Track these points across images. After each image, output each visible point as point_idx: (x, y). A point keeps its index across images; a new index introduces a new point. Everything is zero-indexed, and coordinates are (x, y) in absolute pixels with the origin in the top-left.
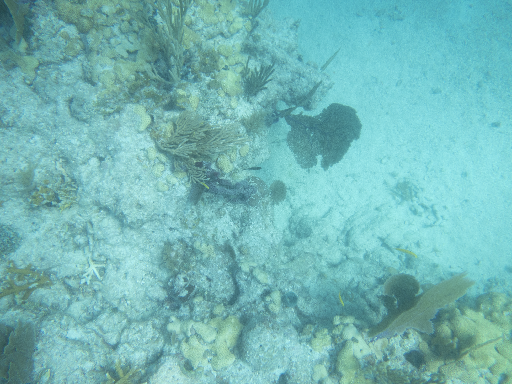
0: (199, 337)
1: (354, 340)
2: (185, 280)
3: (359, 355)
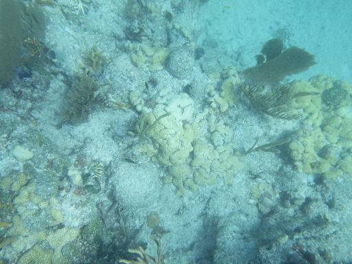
0: (144, 52)
2: (139, 24)
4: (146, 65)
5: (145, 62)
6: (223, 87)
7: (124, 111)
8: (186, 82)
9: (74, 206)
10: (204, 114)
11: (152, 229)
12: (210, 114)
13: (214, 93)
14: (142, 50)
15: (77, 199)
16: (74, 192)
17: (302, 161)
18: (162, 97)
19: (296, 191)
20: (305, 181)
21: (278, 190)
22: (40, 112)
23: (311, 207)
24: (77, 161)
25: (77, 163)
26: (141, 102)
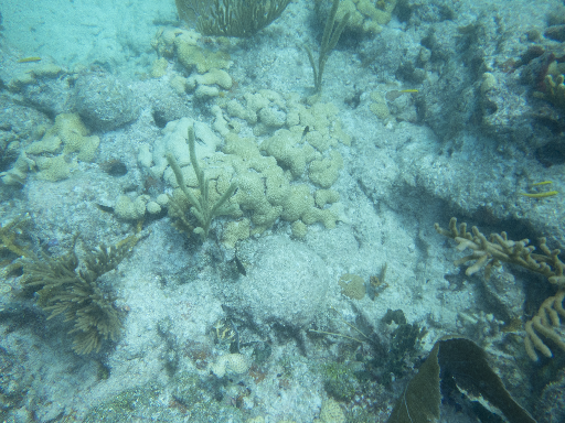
0: (47, 153)
1: (177, 35)
3: (194, 41)
4: (74, 163)
5: (68, 161)
6: (190, 62)
7: (144, 238)
8: (147, 114)
9: (282, 391)
10: (219, 116)
11: (366, 296)
12: (225, 109)
13: (191, 80)
14: (40, 154)
15: (272, 380)
16: (256, 381)
17: (367, 17)
18: (154, 163)
19: (405, 51)
20: (397, 32)
21: (392, 79)
22: (51, 403)
23: (440, 42)
24: (195, 359)
25: (199, 361)
26: (144, 199)
